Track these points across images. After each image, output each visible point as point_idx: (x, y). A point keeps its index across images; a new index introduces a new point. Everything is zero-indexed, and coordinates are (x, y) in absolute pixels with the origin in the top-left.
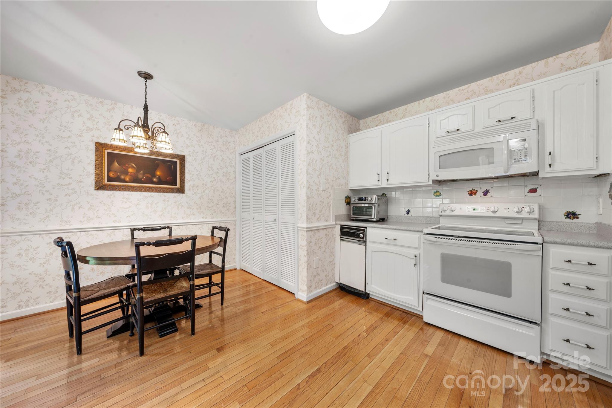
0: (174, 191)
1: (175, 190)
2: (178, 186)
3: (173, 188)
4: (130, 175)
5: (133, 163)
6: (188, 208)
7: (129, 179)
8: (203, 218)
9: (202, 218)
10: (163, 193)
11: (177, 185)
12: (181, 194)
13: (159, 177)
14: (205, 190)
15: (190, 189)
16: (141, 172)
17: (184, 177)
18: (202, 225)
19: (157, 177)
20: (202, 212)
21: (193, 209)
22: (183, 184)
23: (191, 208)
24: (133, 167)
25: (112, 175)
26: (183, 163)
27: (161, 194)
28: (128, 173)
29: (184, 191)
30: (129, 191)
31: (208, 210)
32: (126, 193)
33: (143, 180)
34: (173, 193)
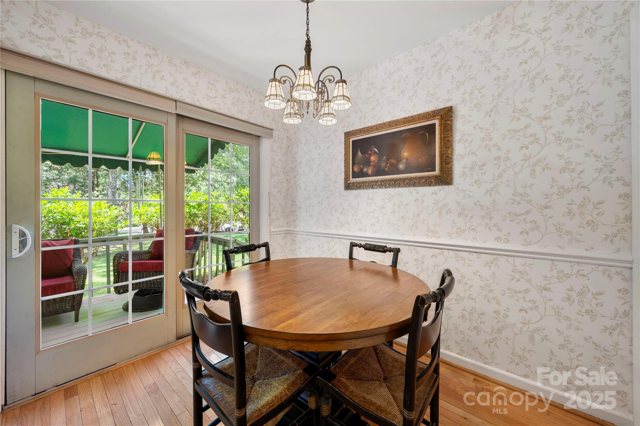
0: (431, 181)
1: (433, 181)
2: (437, 172)
3: (429, 177)
4: (373, 166)
5: (376, 147)
6: (460, 215)
7: (371, 171)
8: (498, 239)
9: (496, 239)
10: (415, 188)
11: (435, 171)
12: (446, 187)
13: (407, 159)
14: (504, 171)
15: (464, 174)
16: (384, 157)
17: (449, 152)
18: (495, 256)
19: (404, 160)
20: (495, 225)
21: (472, 217)
22: (447, 166)
23: (467, 215)
24: (375, 152)
25: (356, 169)
26: (449, 122)
27: (412, 189)
28: (371, 162)
29: (452, 179)
30: (372, 188)
31: (511, 221)
32: (370, 191)
33: (386, 169)
34: (430, 185)
